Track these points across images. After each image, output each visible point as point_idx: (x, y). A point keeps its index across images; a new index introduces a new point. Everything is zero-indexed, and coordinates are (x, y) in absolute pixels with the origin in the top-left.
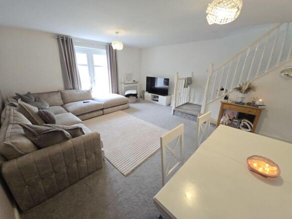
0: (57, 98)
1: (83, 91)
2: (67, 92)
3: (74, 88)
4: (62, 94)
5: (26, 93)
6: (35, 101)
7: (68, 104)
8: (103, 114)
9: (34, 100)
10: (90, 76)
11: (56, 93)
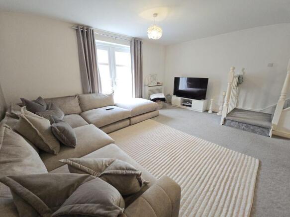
0: (74, 104)
1: (104, 95)
2: (86, 97)
3: (93, 92)
4: (79, 99)
5: (35, 99)
6: (47, 109)
7: (88, 112)
8: (130, 125)
9: (45, 107)
10: (111, 77)
11: (73, 98)
